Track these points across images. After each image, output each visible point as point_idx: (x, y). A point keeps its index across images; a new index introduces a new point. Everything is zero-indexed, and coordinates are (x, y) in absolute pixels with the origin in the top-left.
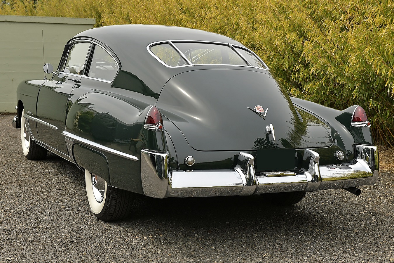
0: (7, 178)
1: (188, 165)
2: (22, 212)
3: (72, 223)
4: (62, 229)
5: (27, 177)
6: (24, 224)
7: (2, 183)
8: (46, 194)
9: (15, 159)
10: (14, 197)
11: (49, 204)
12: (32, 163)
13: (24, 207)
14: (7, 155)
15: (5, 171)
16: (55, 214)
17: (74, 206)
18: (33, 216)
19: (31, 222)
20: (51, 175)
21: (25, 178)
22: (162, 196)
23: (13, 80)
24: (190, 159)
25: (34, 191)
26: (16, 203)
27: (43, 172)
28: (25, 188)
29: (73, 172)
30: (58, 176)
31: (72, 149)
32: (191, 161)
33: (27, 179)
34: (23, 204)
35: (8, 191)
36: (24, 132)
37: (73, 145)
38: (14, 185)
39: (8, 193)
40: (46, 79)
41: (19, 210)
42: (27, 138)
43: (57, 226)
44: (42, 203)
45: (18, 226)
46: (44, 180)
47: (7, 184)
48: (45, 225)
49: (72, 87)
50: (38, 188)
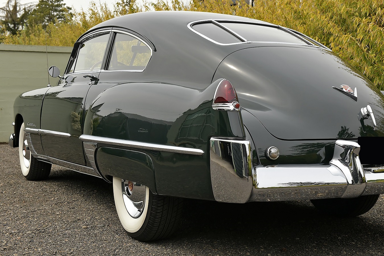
0: (7, 199)
1: (271, 158)
2: (34, 235)
3: (102, 246)
4: (90, 253)
5: (31, 197)
6: (39, 249)
7: (1, 204)
8: (59, 213)
9: (13, 181)
10: (20, 218)
11: (66, 224)
12: (34, 183)
13: (35, 229)
14: (4, 176)
15: (4, 192)
16: (77, 236)
17: (98, 226)
18: (49, 239)
19: (48, 246)
20: (59, 194)
21: (28, 198)
22: (243, 200)
23: (1, 109)
24: (273, 151)
25: (43, 211)
26: (24, 225)
27: (48, 191)
28: (32, 208)
29: (84, 190)
30: (67, 194)
31: (94, 155)
32: (275, 153)
33: (32, 199)
34: (34, 225)
35: (11, 212)
36: (23, 150)
37: (96, 150)
38: (17, 206)
39: (12, 215)
40: (50, 86)
41: (29, 232)
42: (27, 157)
43: (84, 250)
44: (57, 223)
45: (32, 253)
46: (52, 199)
47: (8, 205)
48: (67, 249)
49: (89, 84)
50: (47, 208)
